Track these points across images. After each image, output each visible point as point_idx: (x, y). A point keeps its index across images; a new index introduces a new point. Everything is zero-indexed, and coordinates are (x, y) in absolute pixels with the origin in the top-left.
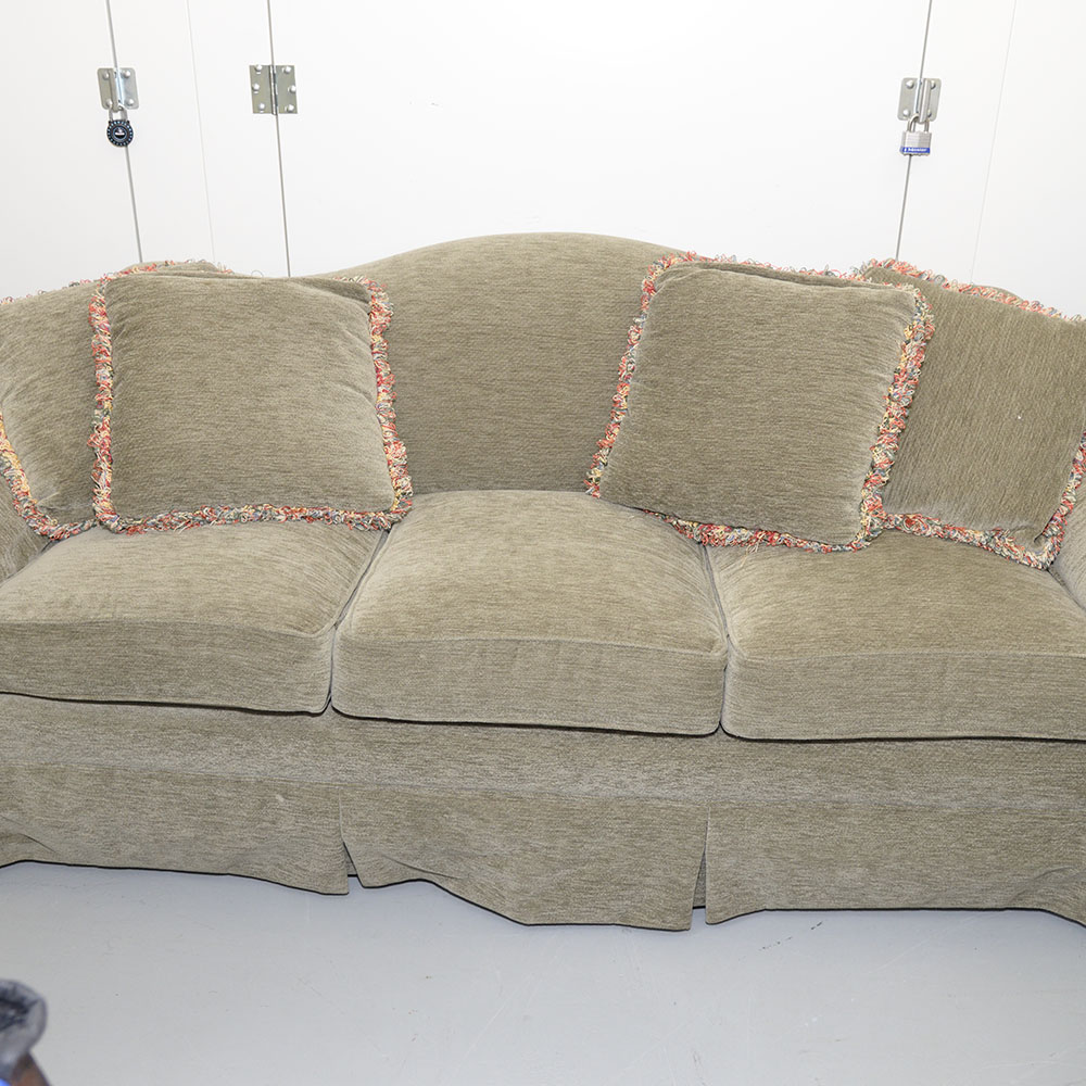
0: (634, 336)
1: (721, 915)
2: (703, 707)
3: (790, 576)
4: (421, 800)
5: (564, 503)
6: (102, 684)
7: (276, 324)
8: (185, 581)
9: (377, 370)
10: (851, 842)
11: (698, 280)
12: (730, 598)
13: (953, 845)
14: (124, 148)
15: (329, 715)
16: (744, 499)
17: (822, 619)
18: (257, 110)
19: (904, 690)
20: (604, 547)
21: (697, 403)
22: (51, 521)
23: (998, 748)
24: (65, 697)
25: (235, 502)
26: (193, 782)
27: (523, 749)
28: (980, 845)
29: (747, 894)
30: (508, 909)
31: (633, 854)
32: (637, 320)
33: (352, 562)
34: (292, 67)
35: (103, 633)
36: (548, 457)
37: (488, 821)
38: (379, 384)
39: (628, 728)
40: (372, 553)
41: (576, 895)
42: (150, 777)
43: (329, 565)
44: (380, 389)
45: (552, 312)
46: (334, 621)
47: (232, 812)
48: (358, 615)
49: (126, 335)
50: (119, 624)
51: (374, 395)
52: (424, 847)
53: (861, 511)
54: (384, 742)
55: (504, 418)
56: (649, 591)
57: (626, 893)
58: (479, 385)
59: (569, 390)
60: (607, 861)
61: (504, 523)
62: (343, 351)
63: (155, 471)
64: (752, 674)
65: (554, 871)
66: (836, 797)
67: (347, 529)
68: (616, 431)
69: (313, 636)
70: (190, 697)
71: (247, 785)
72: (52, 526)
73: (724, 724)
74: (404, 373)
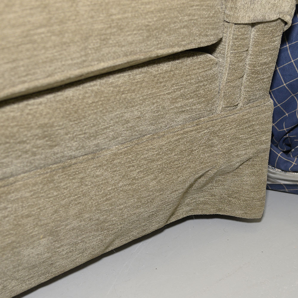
10: (28, 216)
13: (121, 184)
19: (41, 26)
28: (142, 175)
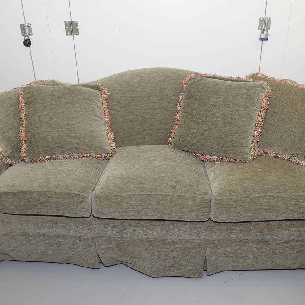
0: (181, 98)
1: (211, 273)
2: (204, 213)
3: (230, 171)
4: (120, 242)
5: (161, 149)
6: (24, 210)
7: (74, 99)
8: (48, 178)
9: (105, 111)
11: (199, 81)
12: (212, 178)
13: (282, 252)
14: (29, 47)
15: (92, 217)
16: (215, 148)
17: (240, 185)
18: (67, 34)
20: (173, 164)
21: (200, 118)
22: (9, 160)
23: (295, 223)
24: (13, 214)
25: (63, 153)
26: (52, 237)
27: (150, 226)
28: (290, 251)
29: (219, 266)
30: (148, 273)
31: (185, 256)
32: (182, 94)
33: (98, 170)
34: (77, 21)
35: (23, 195)
36: (156, 135)
37: (141, 248)
38: (105, 115)
39: (182, 220)
40: (104, 167)
41: (168, 268)
42: (40, 236)
43: (91, 171)
44: (106, 117)
45: (156, 92)
46: (92, 189)
47: (64, 246)
48: (99, 187)
49: (29, 104)
50: (28, 192)
51: (104, 119)
52: (122, 255)
53: (251, 150)
54: (109, 225)
55: (143, 124)
56: (187, 177)
57: (183, 267)
58: (135, 114)
59: (162, 115)
60: (177, 258)
61: (143, 156)
62: (94, 106)
63: (38, 145)
64: (219, 203)
65: (161, 261)
66: (245, 238)
67: (96, 159)
68: (176, 127)
69: (85, 194)
70: (50, 213)
71: (68, 238)
72: (9, 161)
73: (211, 218)
74: (113, 112)
